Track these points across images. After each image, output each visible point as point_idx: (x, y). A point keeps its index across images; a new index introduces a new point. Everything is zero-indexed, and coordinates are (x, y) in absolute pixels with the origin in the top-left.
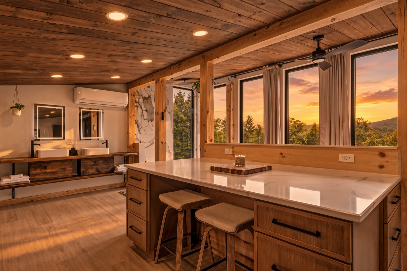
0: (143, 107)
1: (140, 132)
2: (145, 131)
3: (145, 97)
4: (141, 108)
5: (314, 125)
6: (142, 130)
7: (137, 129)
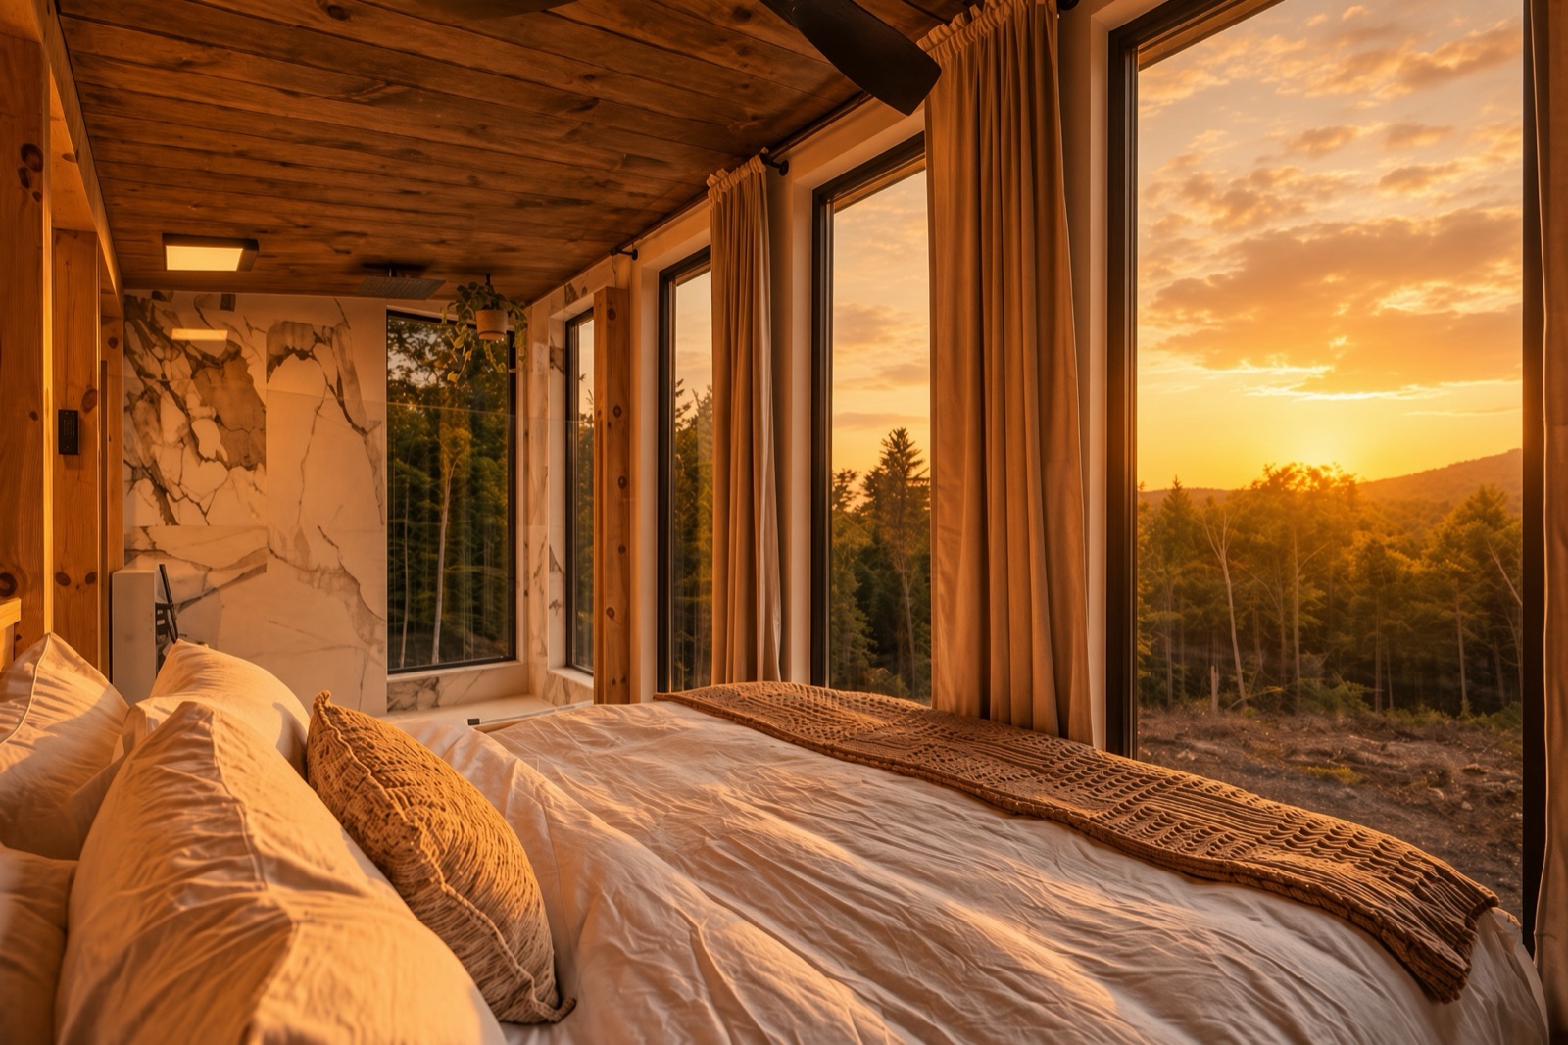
0: (193, 401)
1: (170, 520)
2: (205, 514)
3: (205, 356)
4: (182, 406)
5: (1173, 491)
6: (184, 512)
7: (157, 505)
